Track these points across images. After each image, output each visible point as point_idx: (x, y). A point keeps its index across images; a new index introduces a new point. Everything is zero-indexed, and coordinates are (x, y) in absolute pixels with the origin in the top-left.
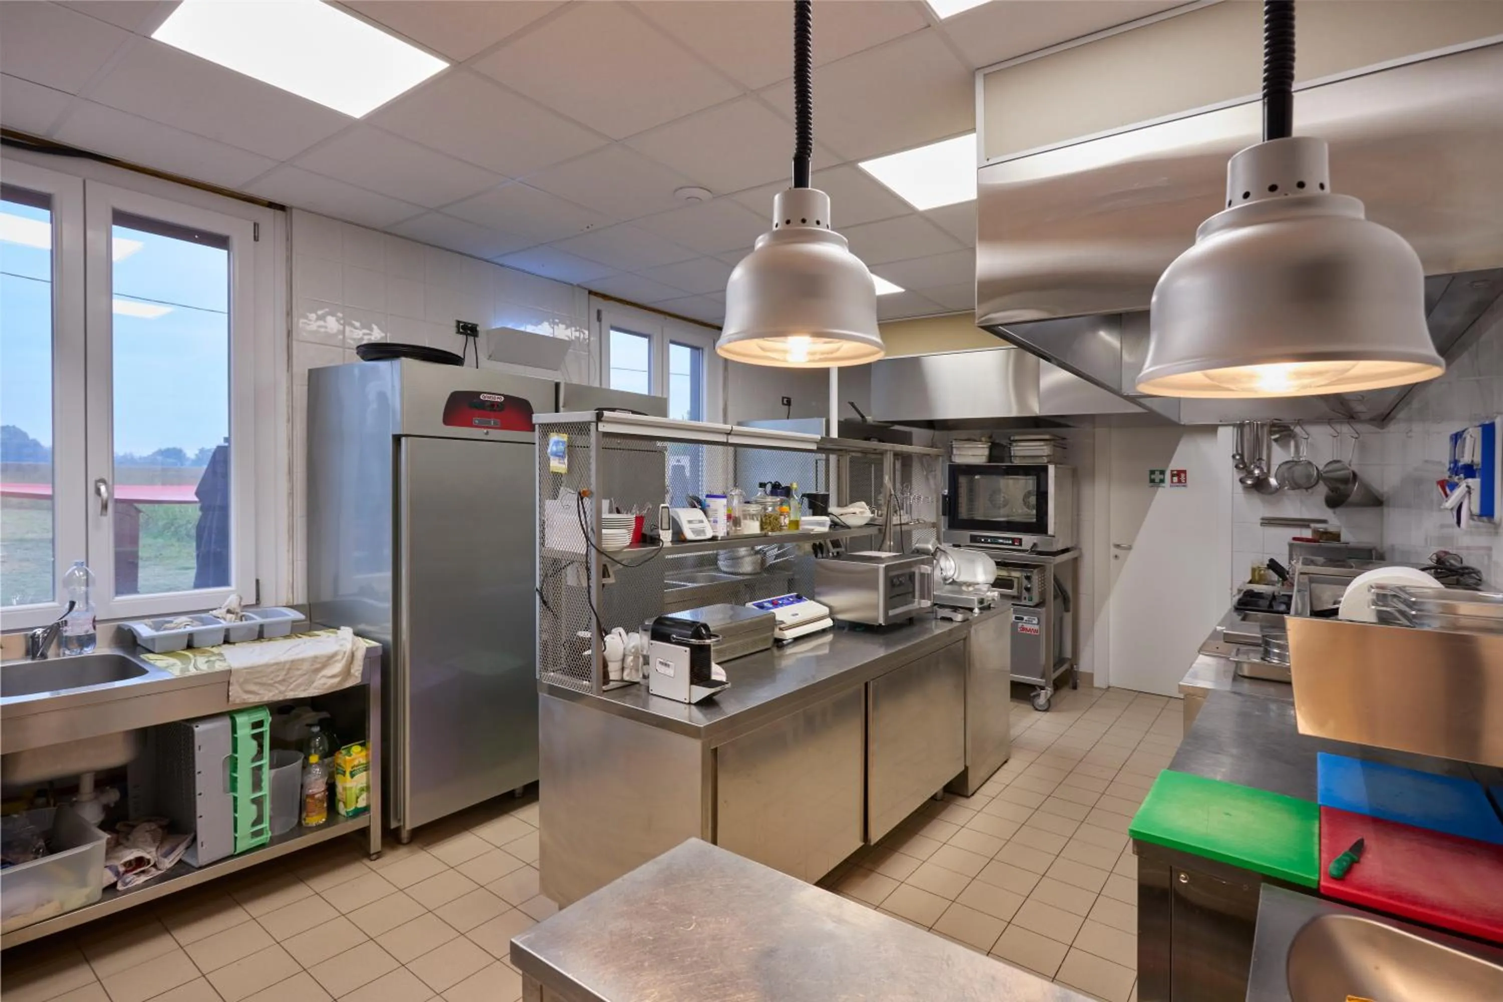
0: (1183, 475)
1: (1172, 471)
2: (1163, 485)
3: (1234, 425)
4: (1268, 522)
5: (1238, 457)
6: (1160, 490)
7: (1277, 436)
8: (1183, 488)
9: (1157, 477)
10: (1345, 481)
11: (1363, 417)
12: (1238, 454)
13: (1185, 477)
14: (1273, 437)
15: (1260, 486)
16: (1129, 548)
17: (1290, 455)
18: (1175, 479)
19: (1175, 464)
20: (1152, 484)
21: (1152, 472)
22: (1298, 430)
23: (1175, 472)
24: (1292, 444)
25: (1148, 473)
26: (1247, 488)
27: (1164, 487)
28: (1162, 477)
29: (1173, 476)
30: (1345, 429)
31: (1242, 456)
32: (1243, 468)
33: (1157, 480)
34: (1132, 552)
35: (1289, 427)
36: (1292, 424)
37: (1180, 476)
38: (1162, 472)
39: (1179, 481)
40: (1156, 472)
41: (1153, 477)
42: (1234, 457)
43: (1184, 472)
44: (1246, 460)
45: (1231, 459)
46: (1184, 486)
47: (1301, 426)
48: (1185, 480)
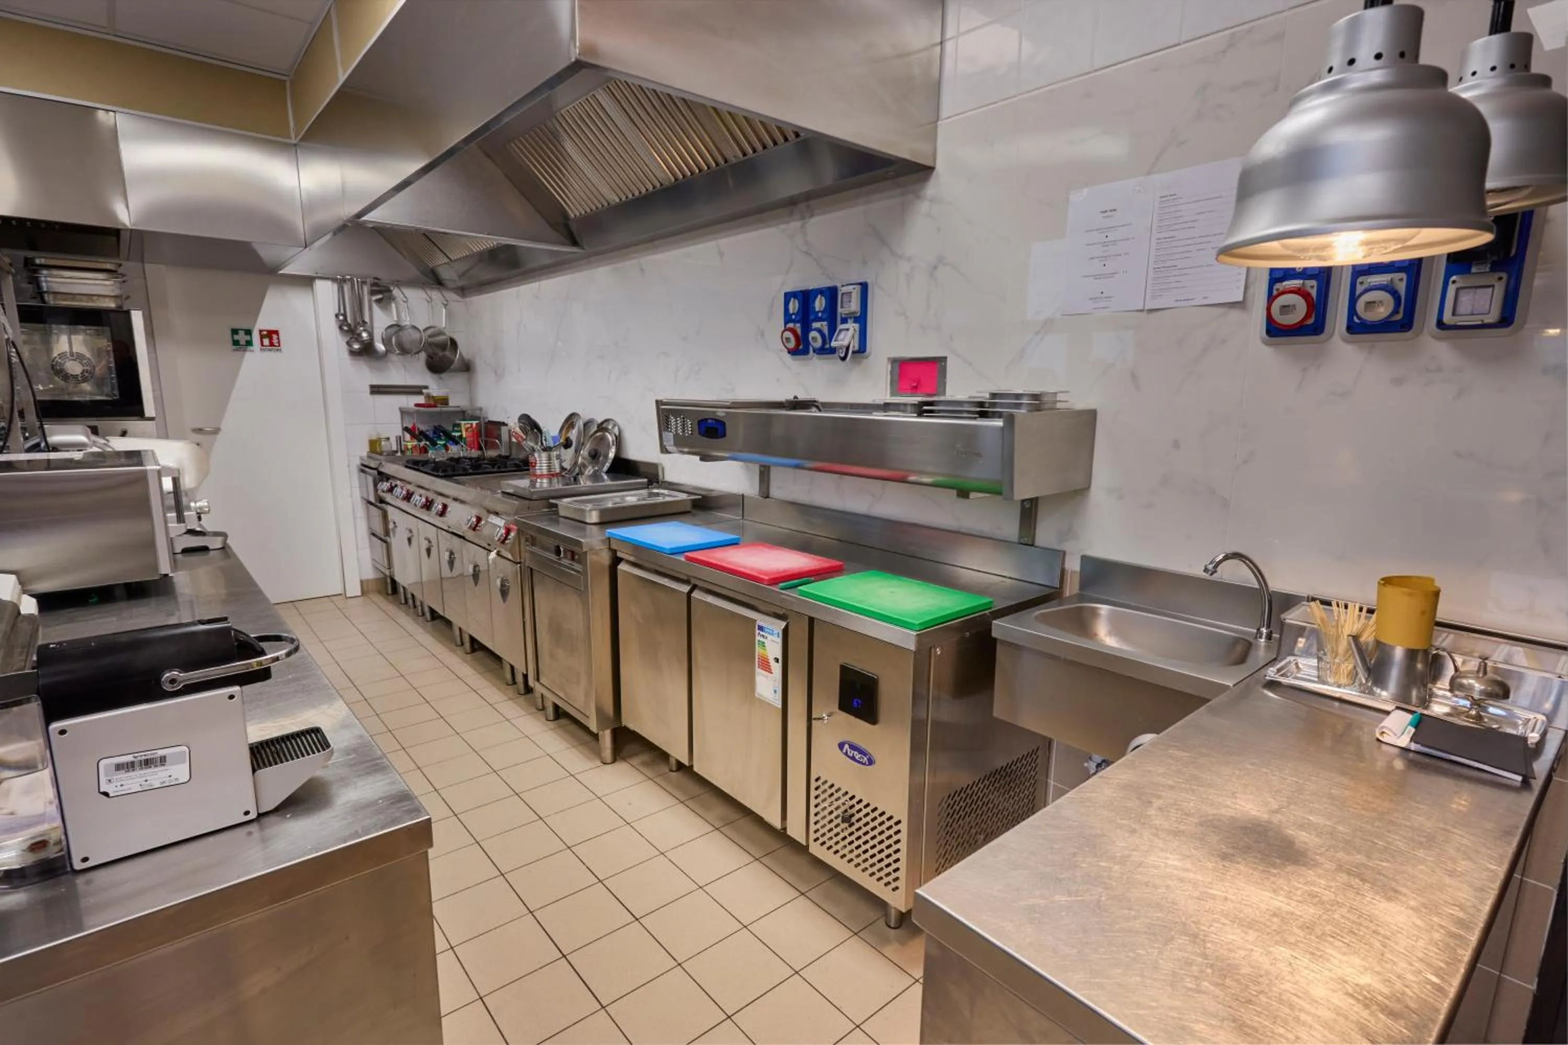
0: (275, 336)
1: (261, 331)
2: (251, 348)
3: (334, 280)
4: (376, 390)
5: (341, 318)
6: (248, 355)
7: (380, 296)
8: (278, 352)
9: (242, 337)
10: (443, 346)
11: (450, 285)
12: (342, 315)
13: (278, 339)
14: (374, 298)
15: (366, 351)
16: (216, 431)
17: (393, 320)
18: (266, 341)
19: (264, 322)
20: (235, 347)
21: (235, 332)
22: (396, 292)
23: (265, 333)
24: (393, 305)
25: (229, 333)
26: (353, 353)
27: (252, 351)
28: (248, 338)
29: (262, 337)
30: (435, 295)
31: (345, 315)
32: (347, 331)
33: (243, 342)
34: (220, 436)
35: (389, 288)
36: (393, 284)
37: (271, 336)
38: (249, 332)
39: (272, 344)
40: (240, 332)
41: (236, 337)
42: (337, 316)
43: (276, 332)
44: (349, 321)
45: (334, 318)
46: (278, 350)
47: (399, 288)
48: (279, 342)
